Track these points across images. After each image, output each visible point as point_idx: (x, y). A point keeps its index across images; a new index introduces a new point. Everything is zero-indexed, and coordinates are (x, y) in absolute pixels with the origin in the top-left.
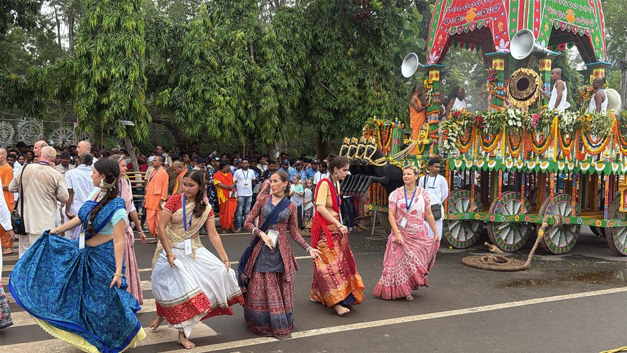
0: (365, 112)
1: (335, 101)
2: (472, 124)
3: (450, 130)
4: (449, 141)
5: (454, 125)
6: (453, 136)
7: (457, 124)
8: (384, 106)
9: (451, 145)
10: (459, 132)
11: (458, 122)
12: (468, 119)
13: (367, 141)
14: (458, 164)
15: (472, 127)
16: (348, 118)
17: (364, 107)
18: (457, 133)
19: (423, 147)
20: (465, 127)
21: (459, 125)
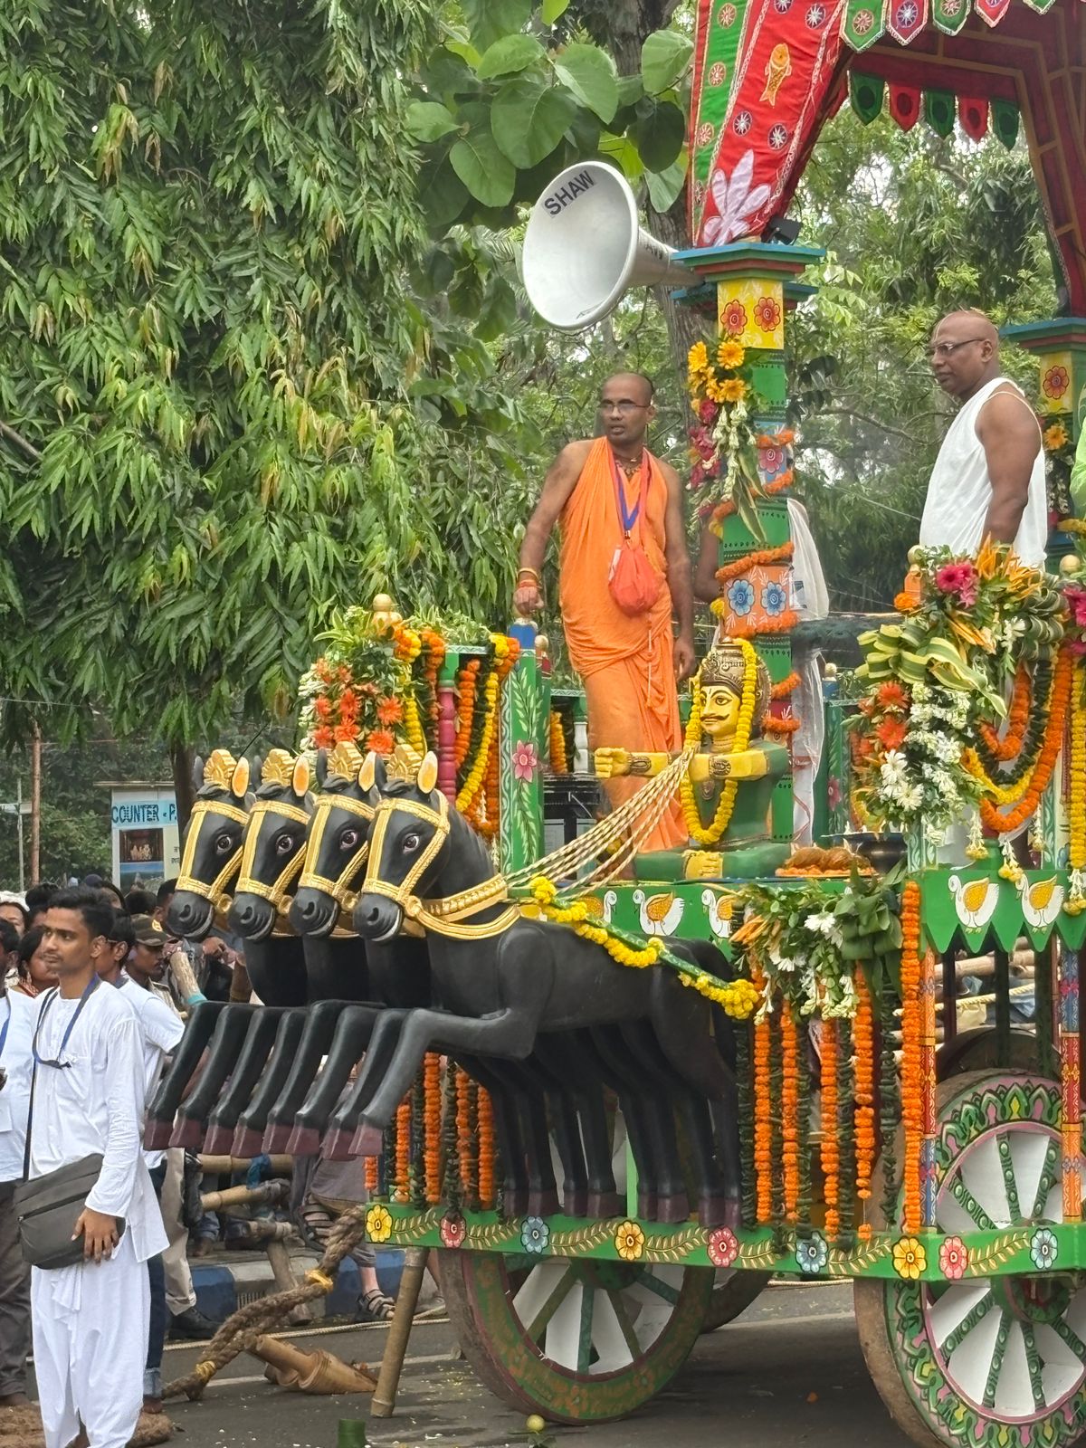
0: (242, 553)
1: (20, 479)
2: (1045, 644)
3: (920, 689)
4: (917, 757)
5: (944, 651)
6: (938, 725)
7: (958, 641)
8: (370, 510)
9: (930, 785)
10: (975, 695)
11: (963, 630)
12: (1024, 611)
13: (381, 774)
14: (974, 907)
15: (1044, 663)
16: (121, 598)
17: (232, 518)
18: (964, 704)
19: (727, 795)
20: (1008, 662)
21: (974, 652)
